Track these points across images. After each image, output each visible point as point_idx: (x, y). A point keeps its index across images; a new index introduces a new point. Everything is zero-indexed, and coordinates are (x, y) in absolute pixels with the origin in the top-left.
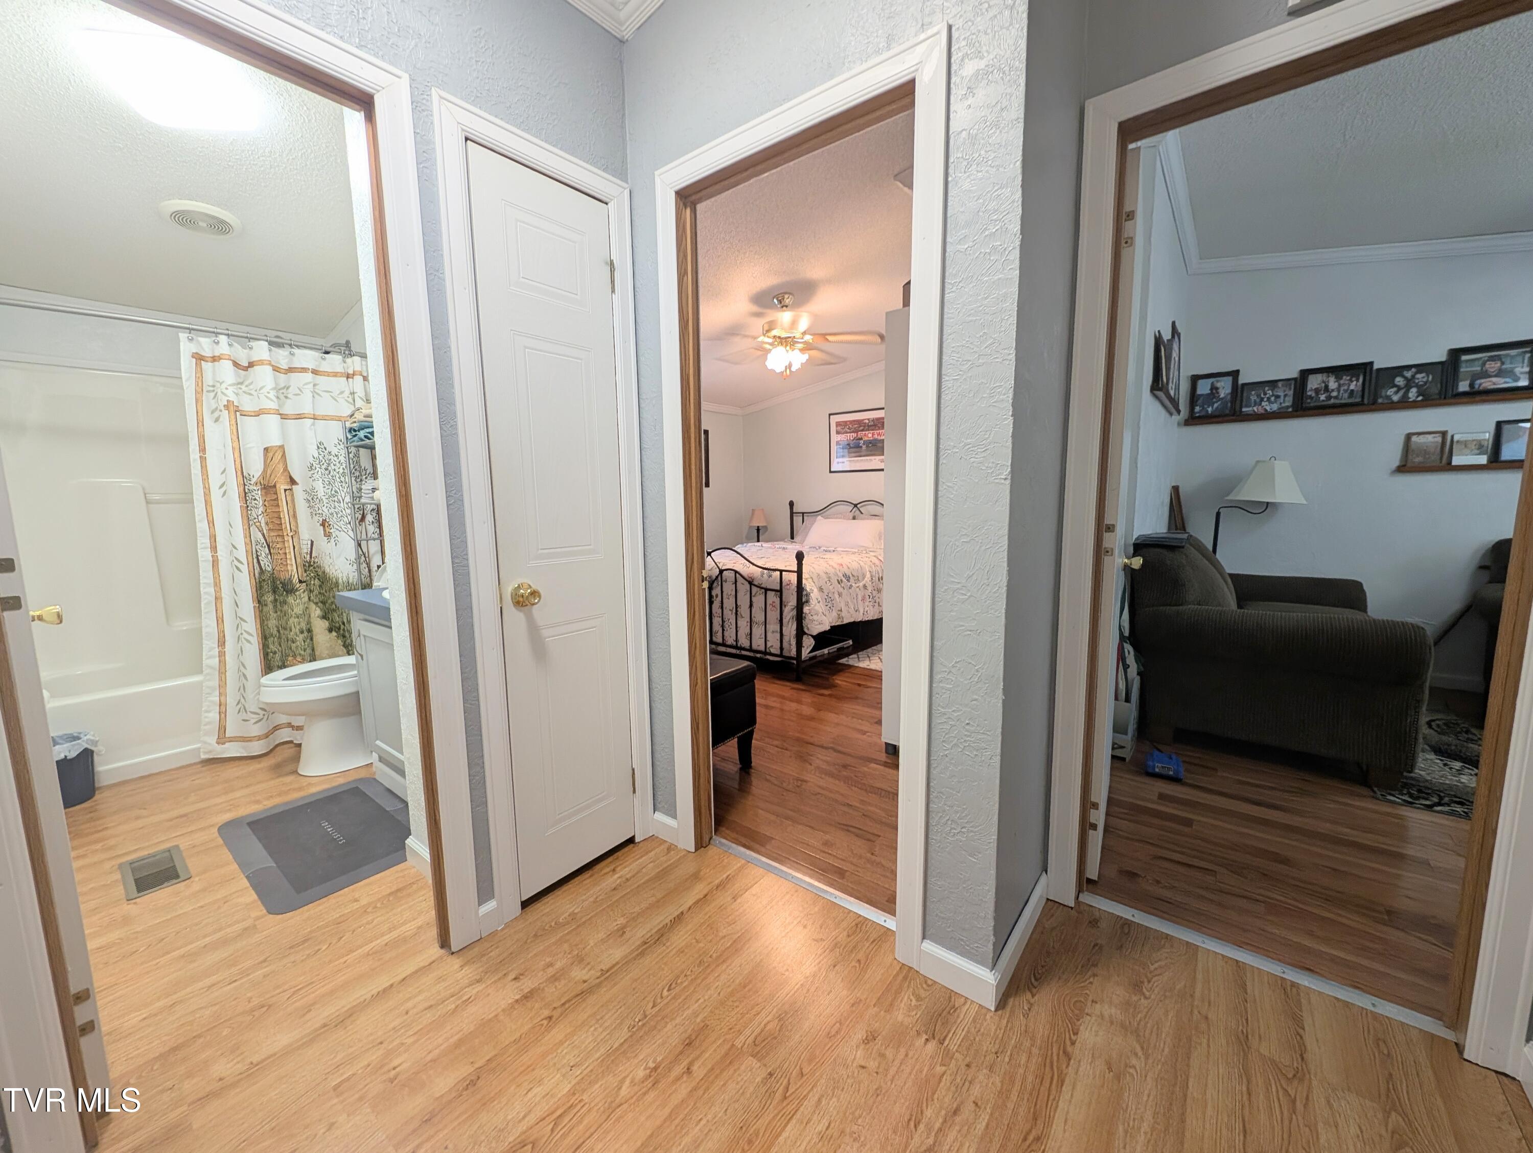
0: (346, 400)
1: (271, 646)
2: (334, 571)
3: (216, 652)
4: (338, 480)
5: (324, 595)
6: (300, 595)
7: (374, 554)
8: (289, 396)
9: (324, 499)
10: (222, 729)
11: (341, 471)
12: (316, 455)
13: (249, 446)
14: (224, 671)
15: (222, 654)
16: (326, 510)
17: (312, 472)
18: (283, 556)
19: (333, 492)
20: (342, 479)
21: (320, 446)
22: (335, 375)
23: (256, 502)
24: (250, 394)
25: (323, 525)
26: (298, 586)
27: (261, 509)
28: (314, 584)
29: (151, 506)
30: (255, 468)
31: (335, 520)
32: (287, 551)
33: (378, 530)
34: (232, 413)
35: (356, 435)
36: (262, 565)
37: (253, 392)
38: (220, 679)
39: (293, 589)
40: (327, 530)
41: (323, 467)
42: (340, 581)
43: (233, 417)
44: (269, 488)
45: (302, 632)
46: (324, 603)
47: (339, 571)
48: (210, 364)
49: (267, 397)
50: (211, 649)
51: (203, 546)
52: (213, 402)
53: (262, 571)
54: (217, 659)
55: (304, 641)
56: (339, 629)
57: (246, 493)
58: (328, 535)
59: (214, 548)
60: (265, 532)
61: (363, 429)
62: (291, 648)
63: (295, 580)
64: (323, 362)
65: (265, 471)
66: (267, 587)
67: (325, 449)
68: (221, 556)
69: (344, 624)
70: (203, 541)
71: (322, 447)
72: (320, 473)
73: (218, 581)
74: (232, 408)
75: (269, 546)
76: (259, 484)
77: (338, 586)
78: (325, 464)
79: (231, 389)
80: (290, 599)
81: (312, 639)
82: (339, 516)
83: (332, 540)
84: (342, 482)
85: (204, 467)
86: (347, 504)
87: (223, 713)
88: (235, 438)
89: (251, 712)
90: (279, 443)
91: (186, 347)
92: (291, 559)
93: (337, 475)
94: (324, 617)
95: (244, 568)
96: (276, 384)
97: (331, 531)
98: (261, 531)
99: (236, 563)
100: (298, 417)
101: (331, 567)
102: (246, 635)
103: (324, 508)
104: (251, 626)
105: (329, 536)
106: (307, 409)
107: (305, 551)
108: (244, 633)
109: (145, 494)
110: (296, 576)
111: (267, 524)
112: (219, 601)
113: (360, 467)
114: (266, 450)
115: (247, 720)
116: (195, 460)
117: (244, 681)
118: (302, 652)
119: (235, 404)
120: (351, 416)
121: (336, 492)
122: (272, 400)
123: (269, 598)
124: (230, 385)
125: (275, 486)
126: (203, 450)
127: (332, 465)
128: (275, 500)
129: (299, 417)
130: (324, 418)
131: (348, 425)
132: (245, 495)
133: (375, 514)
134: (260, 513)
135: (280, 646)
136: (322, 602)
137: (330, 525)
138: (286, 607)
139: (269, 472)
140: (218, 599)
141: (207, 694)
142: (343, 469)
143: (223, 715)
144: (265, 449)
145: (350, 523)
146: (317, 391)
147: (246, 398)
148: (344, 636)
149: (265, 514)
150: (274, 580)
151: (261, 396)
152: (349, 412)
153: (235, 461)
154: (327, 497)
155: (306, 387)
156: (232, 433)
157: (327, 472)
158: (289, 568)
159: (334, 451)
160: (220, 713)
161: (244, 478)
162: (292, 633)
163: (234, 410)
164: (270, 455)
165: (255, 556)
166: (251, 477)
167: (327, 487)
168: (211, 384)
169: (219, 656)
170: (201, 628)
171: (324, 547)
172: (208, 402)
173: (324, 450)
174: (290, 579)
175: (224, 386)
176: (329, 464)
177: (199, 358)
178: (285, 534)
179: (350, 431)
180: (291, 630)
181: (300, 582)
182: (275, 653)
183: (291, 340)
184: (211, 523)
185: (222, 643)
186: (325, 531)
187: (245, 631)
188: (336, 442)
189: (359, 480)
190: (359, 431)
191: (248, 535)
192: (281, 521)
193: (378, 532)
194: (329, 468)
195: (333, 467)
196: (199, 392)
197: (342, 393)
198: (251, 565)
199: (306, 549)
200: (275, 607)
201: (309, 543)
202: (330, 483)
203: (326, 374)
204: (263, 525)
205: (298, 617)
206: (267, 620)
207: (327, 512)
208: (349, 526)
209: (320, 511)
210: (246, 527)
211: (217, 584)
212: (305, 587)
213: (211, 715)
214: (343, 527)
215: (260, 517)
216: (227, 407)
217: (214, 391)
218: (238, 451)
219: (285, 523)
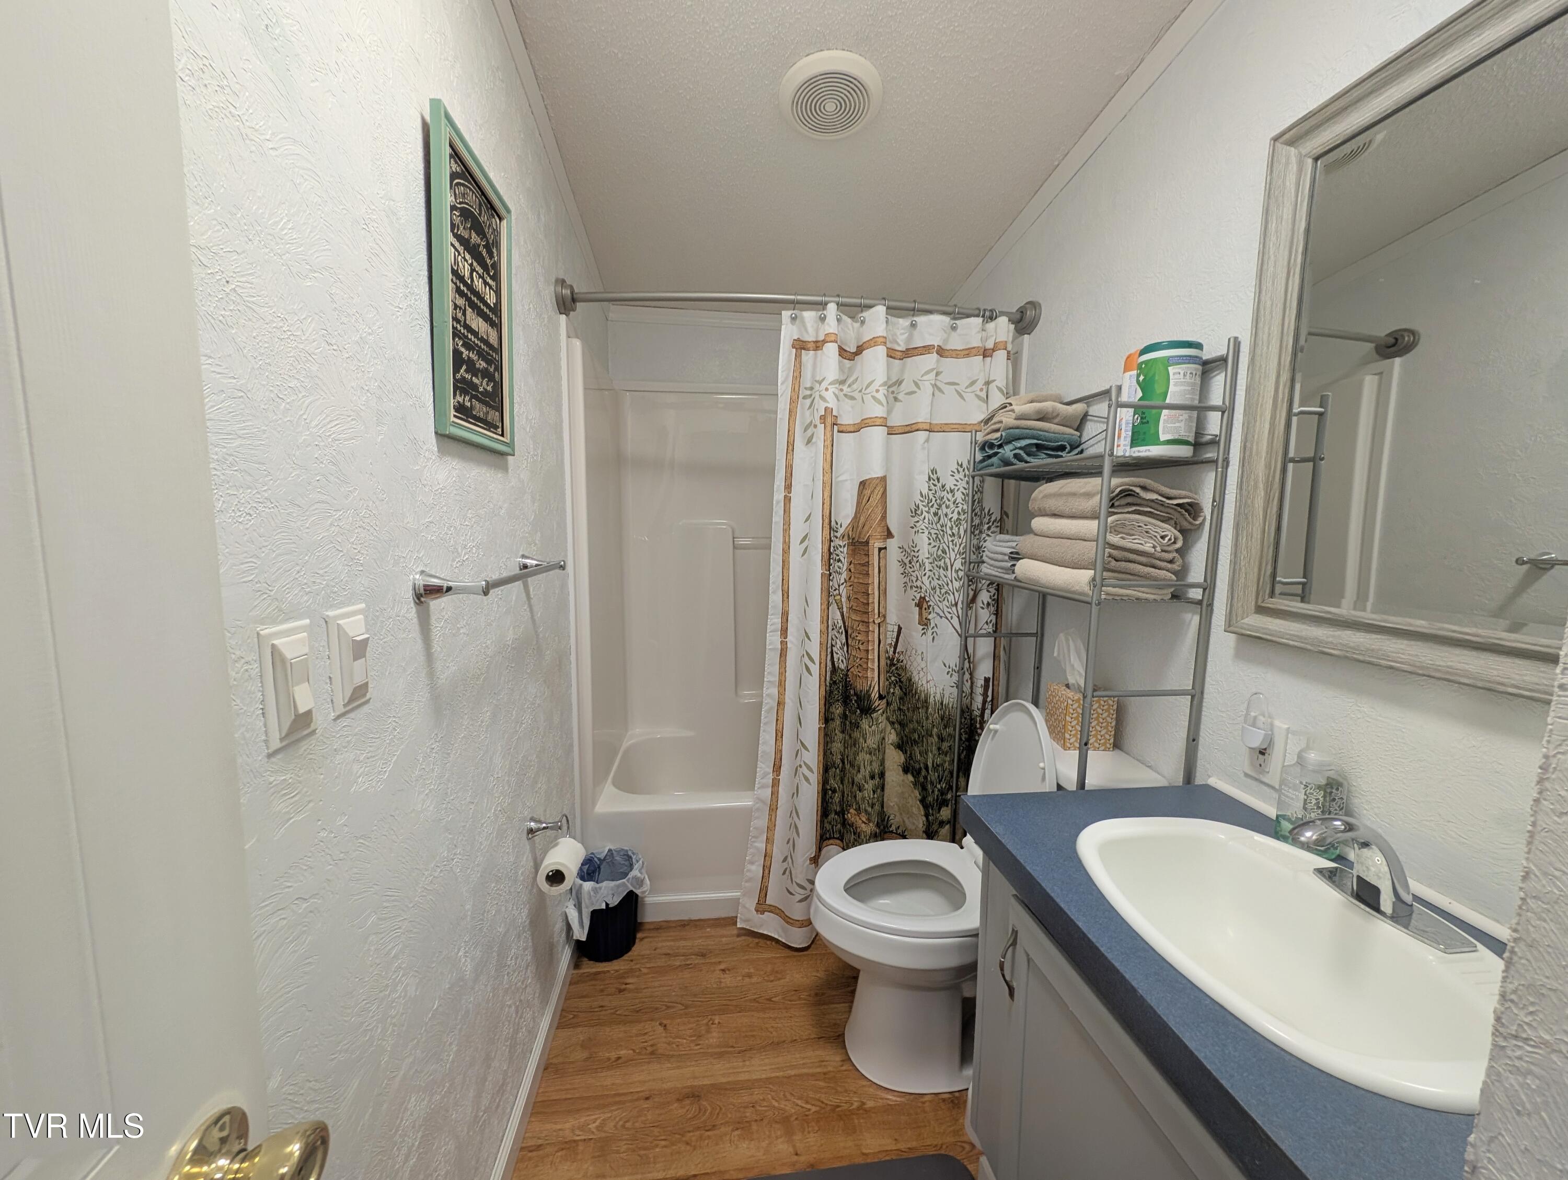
0: (977, 396)
1: (832, 781)
2: (924, 682)
3: (769, 780)
4: (949, 532)
5: (905, 715)
6: (877, 719)
7: (983, 658)
8: (900, 397)
9: (927, 565)
10: (764, 891)
11: (955, 516)
12: (925, 491)
13: (840, 479)
14: (774, 807)
15: (776, 783)
16: (927, 582)
17: (916, 519)
18: (863, 655)
19: (940, 552)
20: (955, 530)
21: (933, 477)
22: (968, 353)
23: (839, 564)
24: (852, 398)
25: (919, 605)
26: (876, 704)
27: (844, 575)
28: (893, 693)
29: (738, 551)
30: (845, 514)
31: (937, 598)
32: (870, 648)
33: (993, 618)
34: (829, 428)
35: (996, 454)
36: (836, 660)
37: (856, 394)
38: (770, 820)
39: (870, 708)
40: (925, 614)
41: (933, 510)
42: (931, 700)
43: (829, 434)
44: (858, 545)
45: (872, 777)
46: (902, 725)
47: (932, 683)
48: (812, 352)
49: (873, 397)
50: (765, 775)
51: (773, 627)
52: (808, 413)
53: (834, 669)
54: (770, 790)
55: (874, 792)
56: (919, 772)
57: (830, 554)
58: (925, 623)
59: (784, 631)
60: (845, 609)
61: (1009, 442)
62: (855, 797)
63: (875, 695)
64: (953, 334)
65: (856, 517)
66: (837, 695)
67: (938, 480)
68: (792, 642)
69: (927, 768)
70: (774, 621)
71: (935, 477)
72: (926, 521)
73: (783, 679)
74: (829, 421)
75: (846, 632)
76: (846, 537)
77: (927, 708)
78: (936, 506)
79: (832, 389)
80: (865, 724)
81: (883, 789)
82: (943, 591)
83: (930, 632)
84: (953, 534)
85: (787, 511)
86: (957, 571)
87: (767, 869)
88: (828, 467)
89: (798, 885)
90: (880, 475)
91: (788, 332)
92: (873, 660)
93: (949, 524)
94: (900, 746)
95: (815, 669)
96: (888, 378)
97: (930, 617)
98: (841, 609)
99: (806, 659)
100: (908, 429)
101: (922, 674)
102: (804, 770)
103: (925, 579)
104: (812, 757)
105: (926, 625)
106: (922, 416)
107: (889, 641)
108: (803, 765)
109: (734, 538)
110: (876, 688)
111: (849, 598)
112: (781, 706)
113: (982, 509)
114: (863, 484)
115: (791, 893)
116: (778, 502)
117: (795, 834)
118: (869, 809)
119: (835, 413)
120: (987, 421)
121: (944, 552)
122: (880, 403)
123: (838, 710)
124: (829, 384)
125: (867, 543)
126: (788, 487)
127: (944, 506)
128: (863, 565)
129: (910, 429)
130: (944, 429)
131: (980, 437)
132: (829, 558)
133: (993, 591)
134: (842, 581)
135: (842, 783)
136: (900, 724)
137: (929, 607)
138: (856, 734)
139: (862, 520)
140: (781, 704)
141: (753, 837)
142: (959, 513)
143: (767, 871)
144: (861, 483)
145: (956, 604)
146: (938, 383)
147: (847, 404)
148: (924, 788)
149: (849, 584)
150: (847, 685)
151: (868, 398)
152: (982, 416)
153: (823, 504)
154: (931, 560)
155: (925, 378)
156: (825, 460)
157: (936, 519)
158: (869, 674)
159: (950, 483)
160: (764, 866)
161: (830, 527)
162: (860, 776)
163: (831, 421)
164: (867, 492)
165: (829, 650)
166: (839, 526)
167: (933, 544)
168: (808, 385)
169: (772, 787)
170: (762, 702)
171: (916, 639)
172: (804, 415)
173: (936, 482)
174: (868, 691)
175: (824, 385)
176: (940, 506)
177: (800, 346)
178: (871, 620)
179: (982, 448)
180: (859, 771)
181: (881, 697)
182: (834, 791)
183: (915, 302)
184: (786, 595)
185: (777, 768)
186: (920, 614)
187: (805, 763)
188: (954, 467)
189: (977, 532)
190: (1000, 446)
191: (825, 618)
192: (868, 599)
193: (994, 621)
194: (940, 512)
195: (945, 510)
196: (793, 401)
197: (973, 383)
198: (823, 665)
199: (890, 639)
200: (843, 724)
201: (896, 629)
202: (937, 537)
203: (954, 354)
204: (844, 600)
205: (870, 754)
206: (831, 743)
207: (928, 585)
208: (954, 608)
209: (919, 583)
210: (825, 606)
211: (782, 684)
212: (884, 706)
213: (753, 868)
214: (946, 610)
215: (842, 587)
216: (823, 419)
217: (811, 395)
218: (830, 487)
219: (873, 603)
